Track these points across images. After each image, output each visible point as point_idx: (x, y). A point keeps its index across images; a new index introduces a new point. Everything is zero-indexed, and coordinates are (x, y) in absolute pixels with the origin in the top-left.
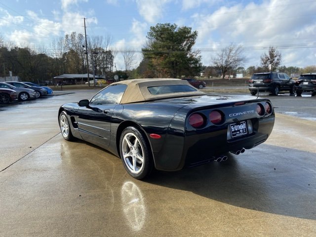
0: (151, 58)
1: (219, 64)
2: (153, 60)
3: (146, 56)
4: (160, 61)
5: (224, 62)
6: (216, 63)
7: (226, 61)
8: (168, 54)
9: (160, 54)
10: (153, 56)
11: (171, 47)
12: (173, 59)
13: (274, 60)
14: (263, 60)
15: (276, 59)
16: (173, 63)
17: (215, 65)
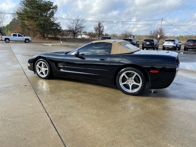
0: (24, 19)
1: (71, 29)
2: (25, 21)
3: (20, 18)
4: (31, 22)
5: (74, 27)
6: (70, 28)
7: (75, 27)
8: (38, 18)
9: (31, 18)
10: (26, 18)
11: (39, 14)
12: (42, 22)
13: (100, 29)
14: (95, 28)
15: (102, 28)
16: (41, 25)
17: (70, 29)
